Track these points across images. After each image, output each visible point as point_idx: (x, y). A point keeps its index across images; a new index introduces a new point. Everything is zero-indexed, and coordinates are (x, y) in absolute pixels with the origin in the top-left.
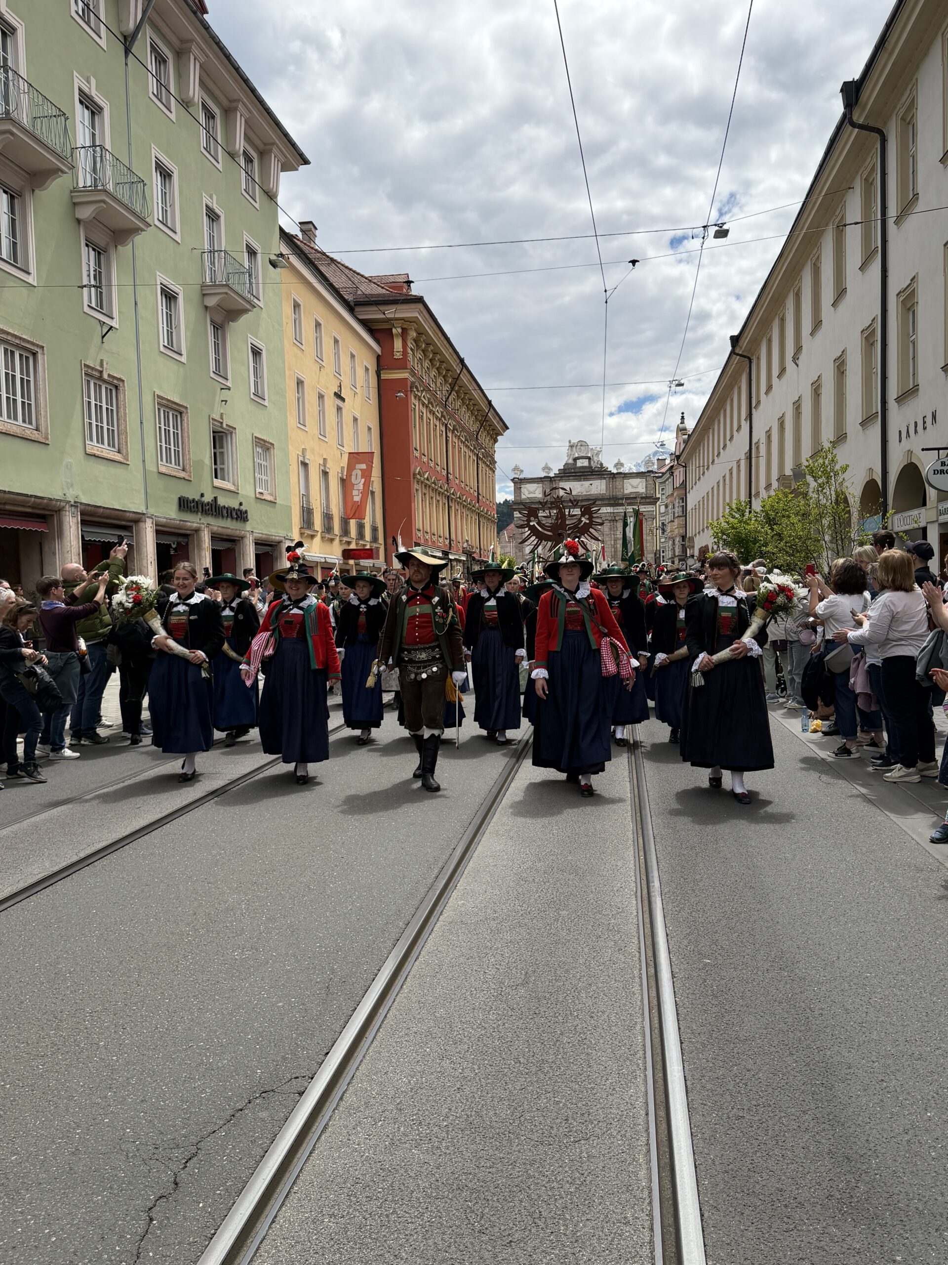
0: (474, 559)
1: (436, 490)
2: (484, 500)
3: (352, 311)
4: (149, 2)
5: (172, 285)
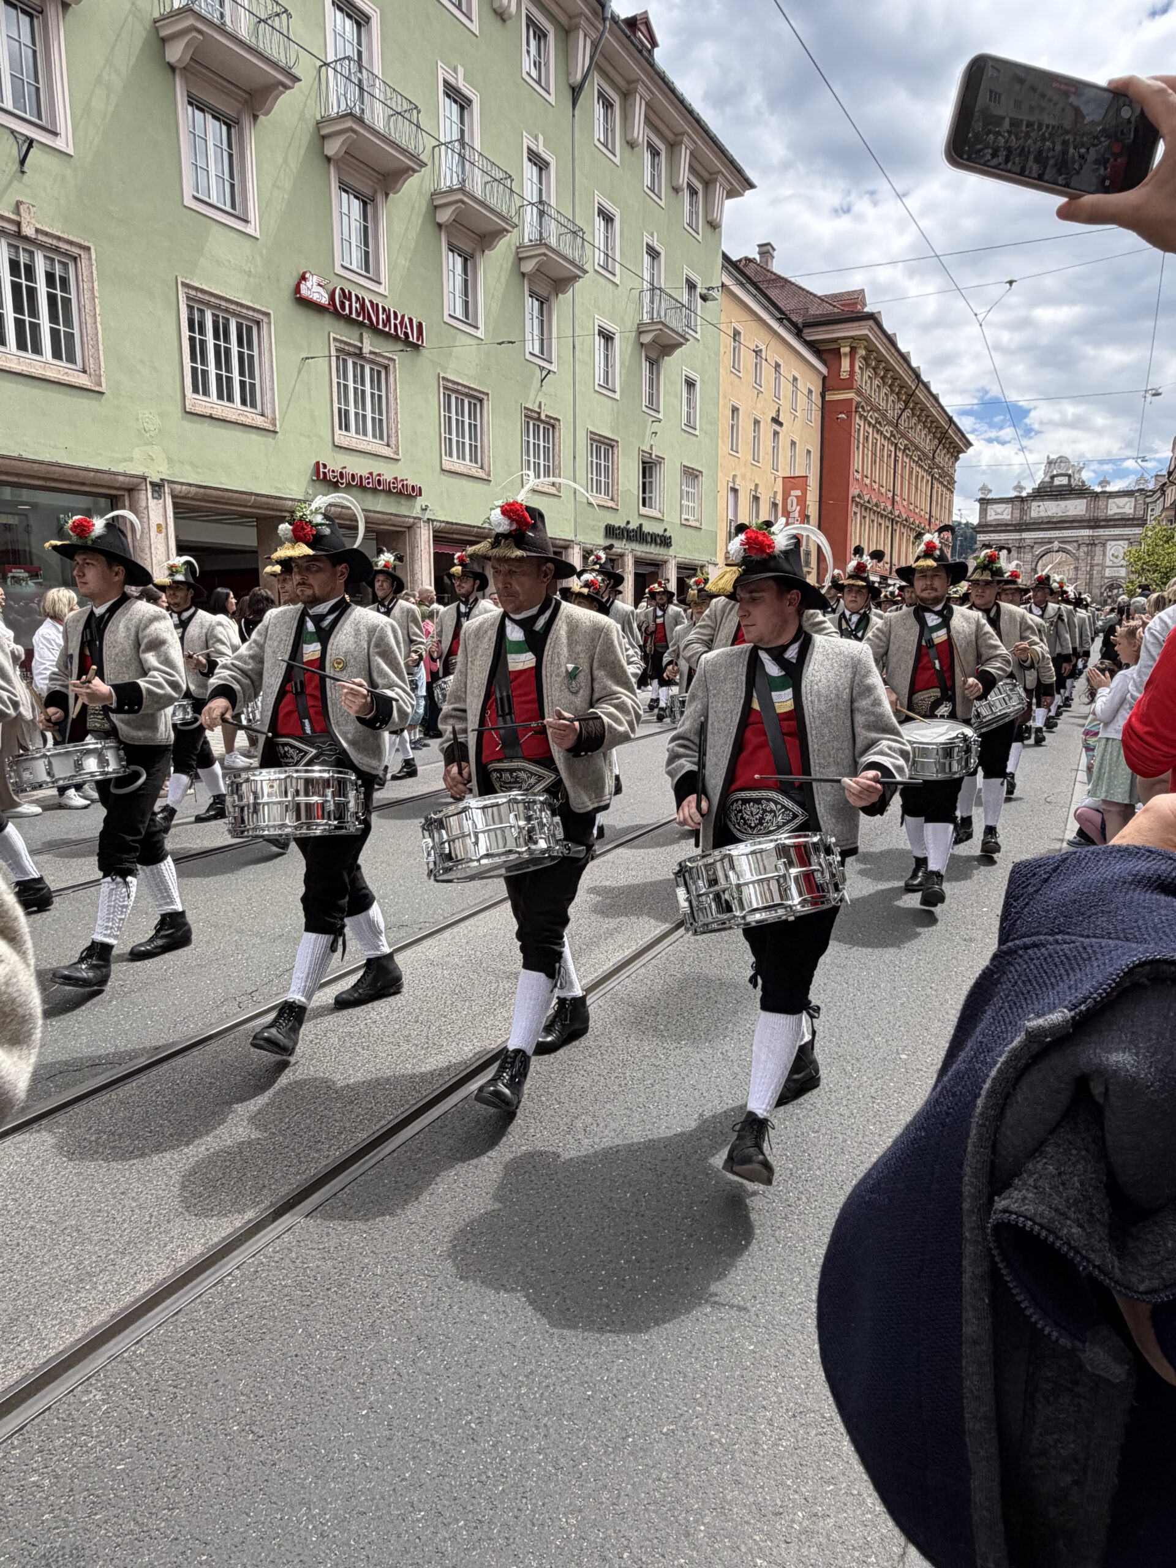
1: (878, 513)
3: (799, 334)
4: (596, 48)
5: (611, 327)
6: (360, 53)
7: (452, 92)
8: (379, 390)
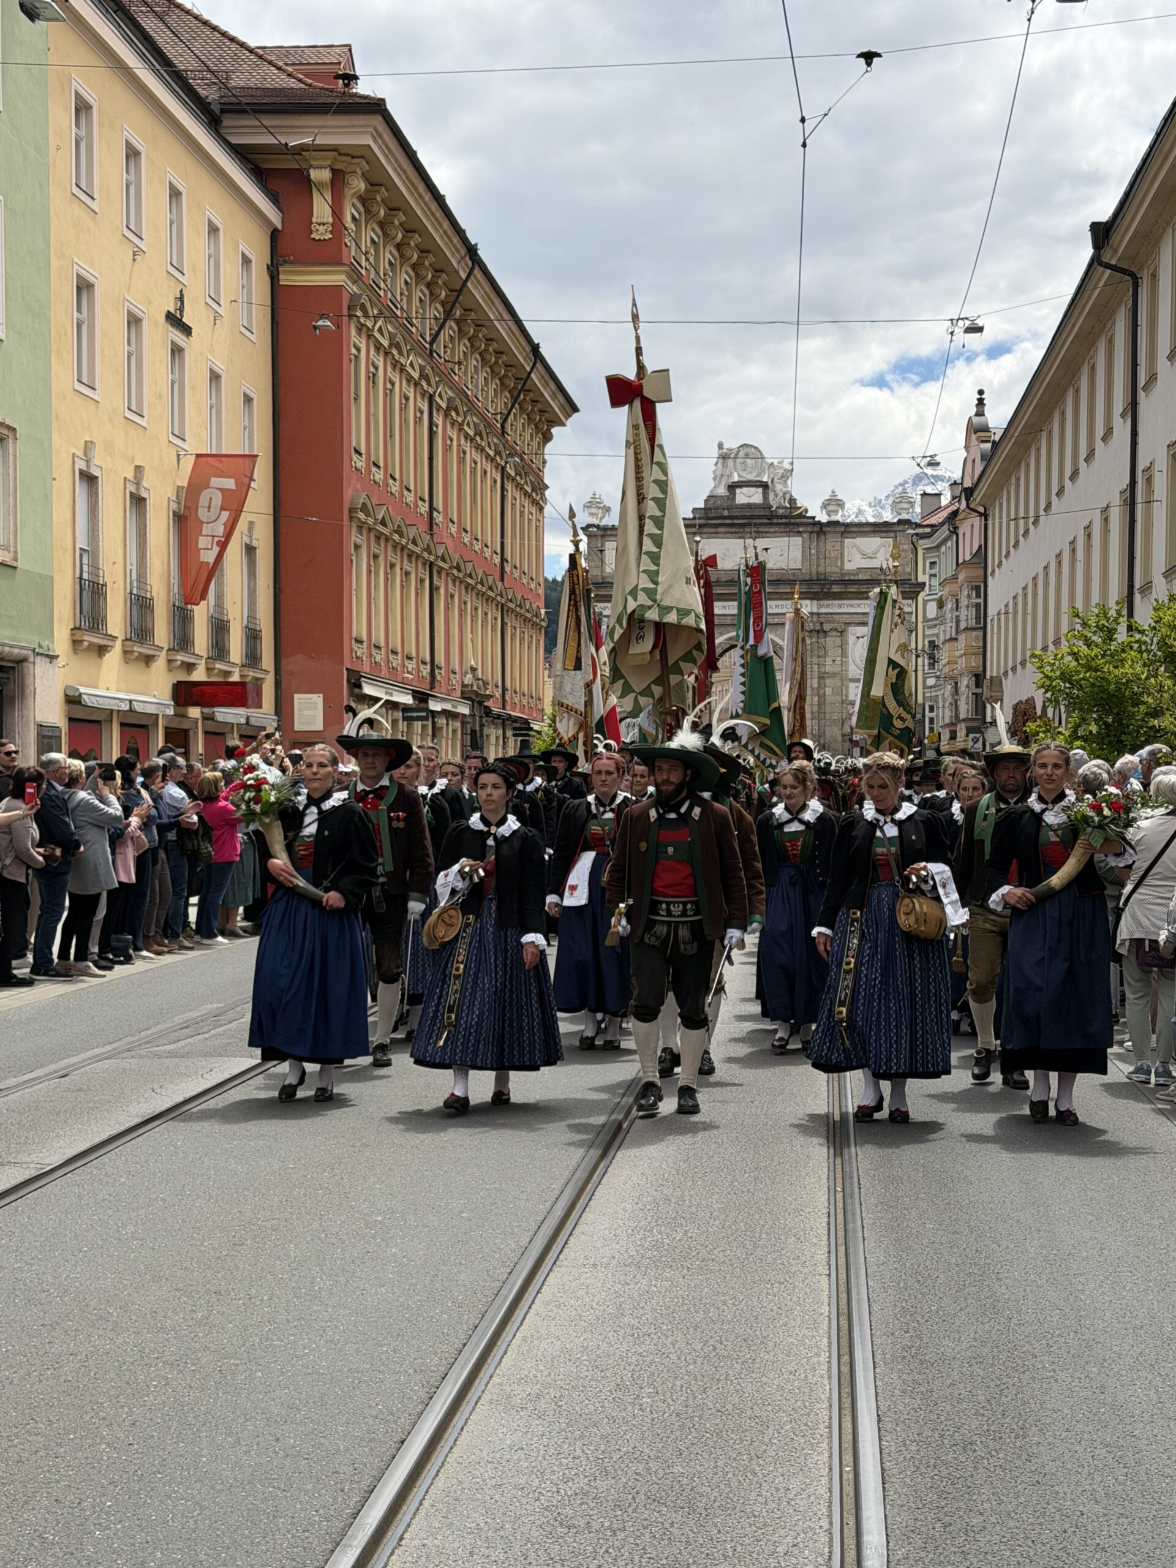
0: (488, 712)
1: (403, 548)
2: (516, 574)
3: (215, 126)
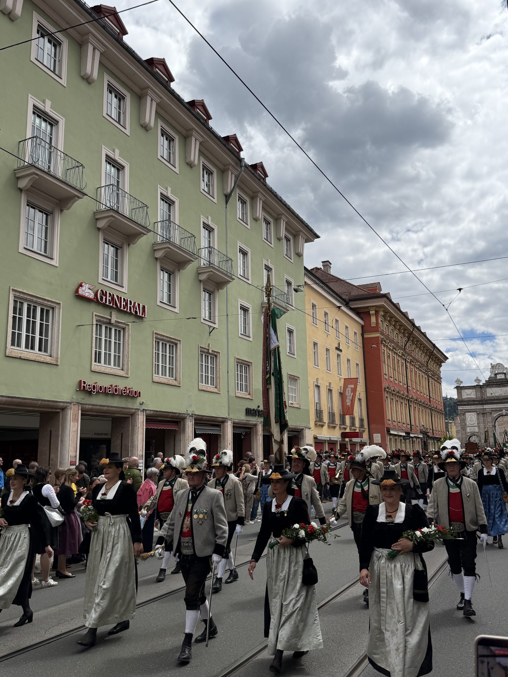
0: (428, 436)
1: (400, 397)
3: (347, 304)
4: (237, 178)
5: (246, 304)
6: (118, 182)
7: (165, 198)
8: (119, 340)
